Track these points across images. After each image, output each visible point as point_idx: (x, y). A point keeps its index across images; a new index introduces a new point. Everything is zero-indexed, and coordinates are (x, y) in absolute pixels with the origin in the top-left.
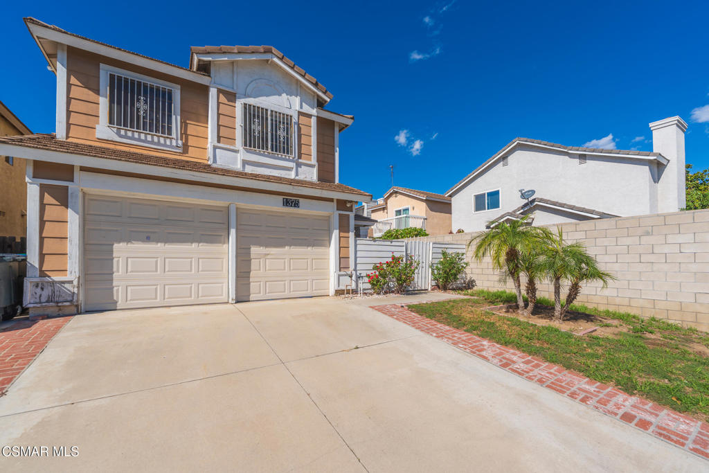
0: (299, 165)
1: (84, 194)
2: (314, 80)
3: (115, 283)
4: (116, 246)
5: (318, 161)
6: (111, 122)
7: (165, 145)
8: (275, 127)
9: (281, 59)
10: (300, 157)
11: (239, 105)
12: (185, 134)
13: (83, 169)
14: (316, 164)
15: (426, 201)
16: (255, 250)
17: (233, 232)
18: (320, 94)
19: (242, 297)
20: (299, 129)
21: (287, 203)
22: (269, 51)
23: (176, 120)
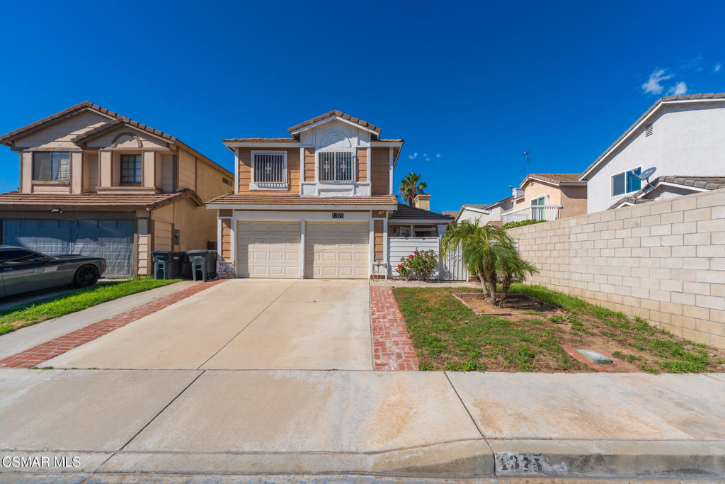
0: (356, 186)
1: (237, 221)
2: (365, 123)
3: (249, 265)
4: (249, 246)
5: (372, 179)
6: (255, 181)
7: (279, 188)
8: (339, 164)
9: (341, 116)
10: (357, 180)
11: (316, 154)
12: (289, 179)
13: (236, 210)
14: (370, 183)
15: (562, 187)
16: (317, 247)
17: (303, 236)
18: (371, 131)
19: (308, 275)
20: (357, 160)
21: (335, 216)
22: (334, 114)
23: (285, 171)
